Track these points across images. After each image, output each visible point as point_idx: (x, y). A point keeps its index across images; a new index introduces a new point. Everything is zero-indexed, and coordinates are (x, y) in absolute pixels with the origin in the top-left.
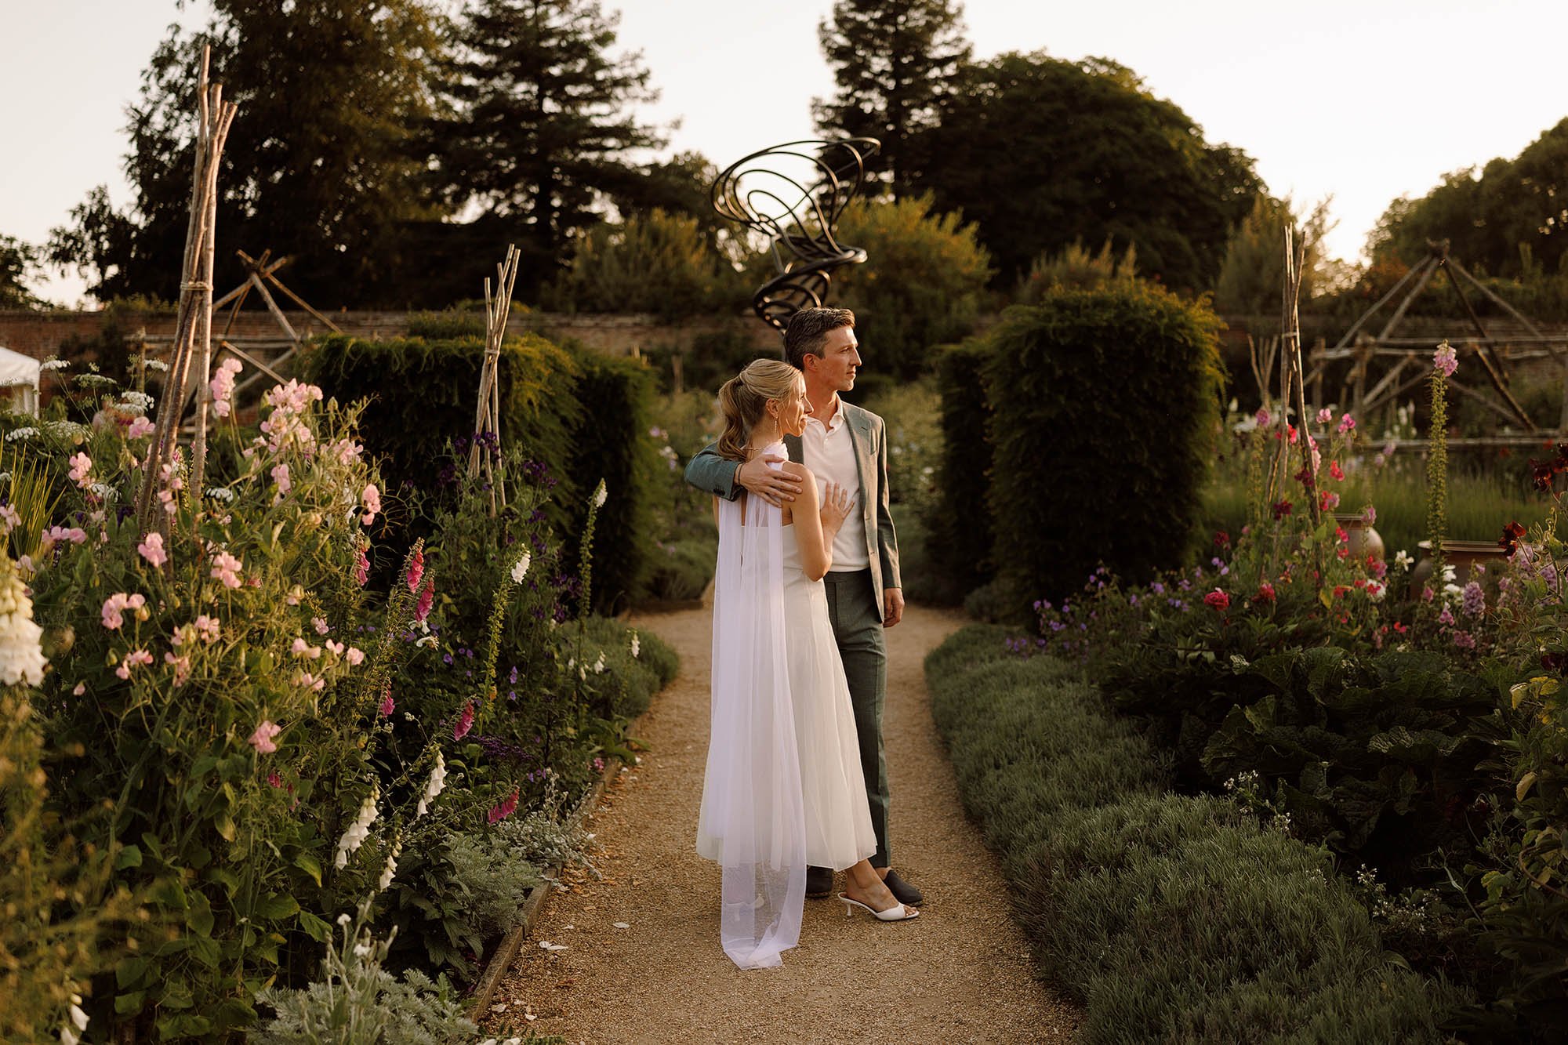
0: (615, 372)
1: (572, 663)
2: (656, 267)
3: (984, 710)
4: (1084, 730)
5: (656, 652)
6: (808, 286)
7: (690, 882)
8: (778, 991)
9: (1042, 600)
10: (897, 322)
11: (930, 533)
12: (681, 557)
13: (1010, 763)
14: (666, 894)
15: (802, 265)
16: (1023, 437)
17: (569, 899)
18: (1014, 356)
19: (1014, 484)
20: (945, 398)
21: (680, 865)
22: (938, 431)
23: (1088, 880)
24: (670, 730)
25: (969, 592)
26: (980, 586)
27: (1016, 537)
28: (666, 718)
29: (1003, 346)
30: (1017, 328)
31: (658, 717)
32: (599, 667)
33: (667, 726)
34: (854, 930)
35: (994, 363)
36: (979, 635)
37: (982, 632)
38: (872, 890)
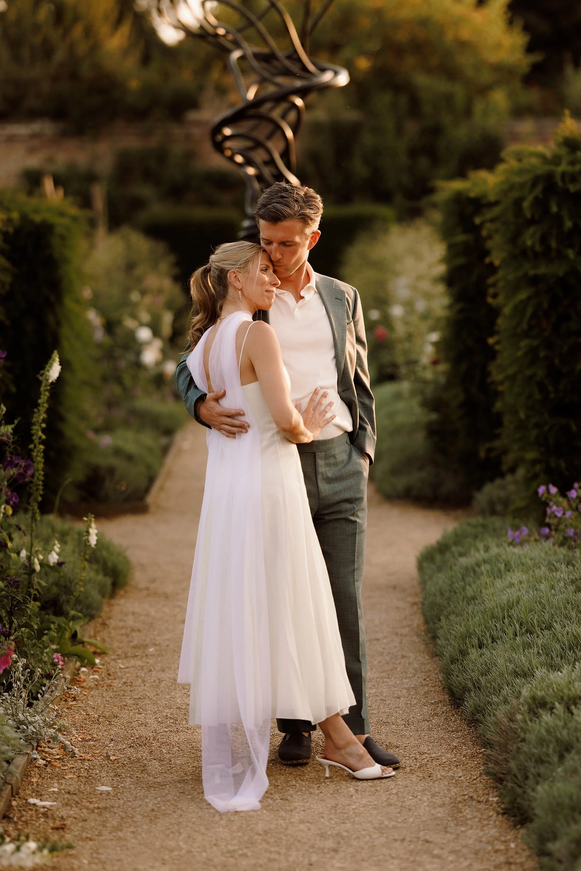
0: (37, 218)
1: (24, 553)
2: (60, 55)
3: (474, 598)
4: (569, 607)
5: (105, 553)
6: (276, 114)
7: (168, 756)
8: (260, 827)
9: (547, 485)
10: (399, 130)
11: (434, 416)
12: (118, 452)
13: (494, 640)
14: (145, 765)
15: (271, 89)
16: (529, 298)
17: (48, 769)
18: (518, 203)
19: (520, 353)
20: (451, 247)
21: (155, 744)
22: (441, 288)
23: (546, 717)
24: (127, 635)
25: (479, 488)
26: (492, 480)
27: (522, 416)
28: (121, 624)
29: (505, 193)
30: (521, 172)
31: (112, 623)
32: (54, 558)
33: (123, 631)
34: (332, 787)
35: (496, 211)
36: (480, 529)
37: (484, 526)
38: (348, 750)
